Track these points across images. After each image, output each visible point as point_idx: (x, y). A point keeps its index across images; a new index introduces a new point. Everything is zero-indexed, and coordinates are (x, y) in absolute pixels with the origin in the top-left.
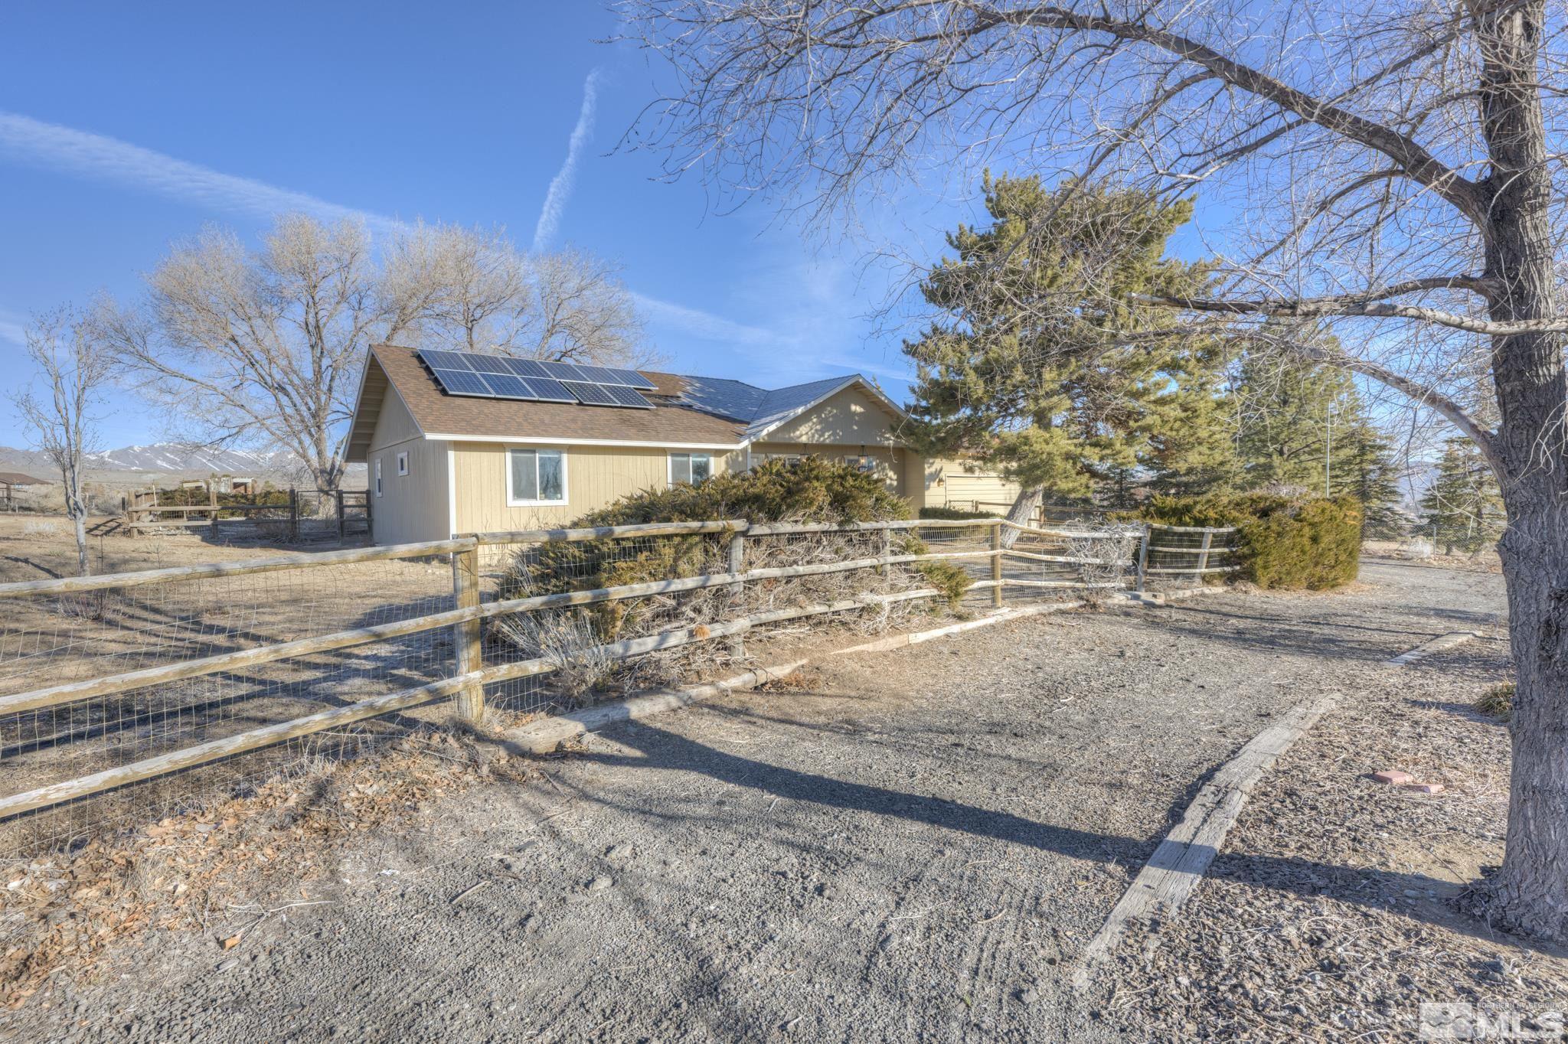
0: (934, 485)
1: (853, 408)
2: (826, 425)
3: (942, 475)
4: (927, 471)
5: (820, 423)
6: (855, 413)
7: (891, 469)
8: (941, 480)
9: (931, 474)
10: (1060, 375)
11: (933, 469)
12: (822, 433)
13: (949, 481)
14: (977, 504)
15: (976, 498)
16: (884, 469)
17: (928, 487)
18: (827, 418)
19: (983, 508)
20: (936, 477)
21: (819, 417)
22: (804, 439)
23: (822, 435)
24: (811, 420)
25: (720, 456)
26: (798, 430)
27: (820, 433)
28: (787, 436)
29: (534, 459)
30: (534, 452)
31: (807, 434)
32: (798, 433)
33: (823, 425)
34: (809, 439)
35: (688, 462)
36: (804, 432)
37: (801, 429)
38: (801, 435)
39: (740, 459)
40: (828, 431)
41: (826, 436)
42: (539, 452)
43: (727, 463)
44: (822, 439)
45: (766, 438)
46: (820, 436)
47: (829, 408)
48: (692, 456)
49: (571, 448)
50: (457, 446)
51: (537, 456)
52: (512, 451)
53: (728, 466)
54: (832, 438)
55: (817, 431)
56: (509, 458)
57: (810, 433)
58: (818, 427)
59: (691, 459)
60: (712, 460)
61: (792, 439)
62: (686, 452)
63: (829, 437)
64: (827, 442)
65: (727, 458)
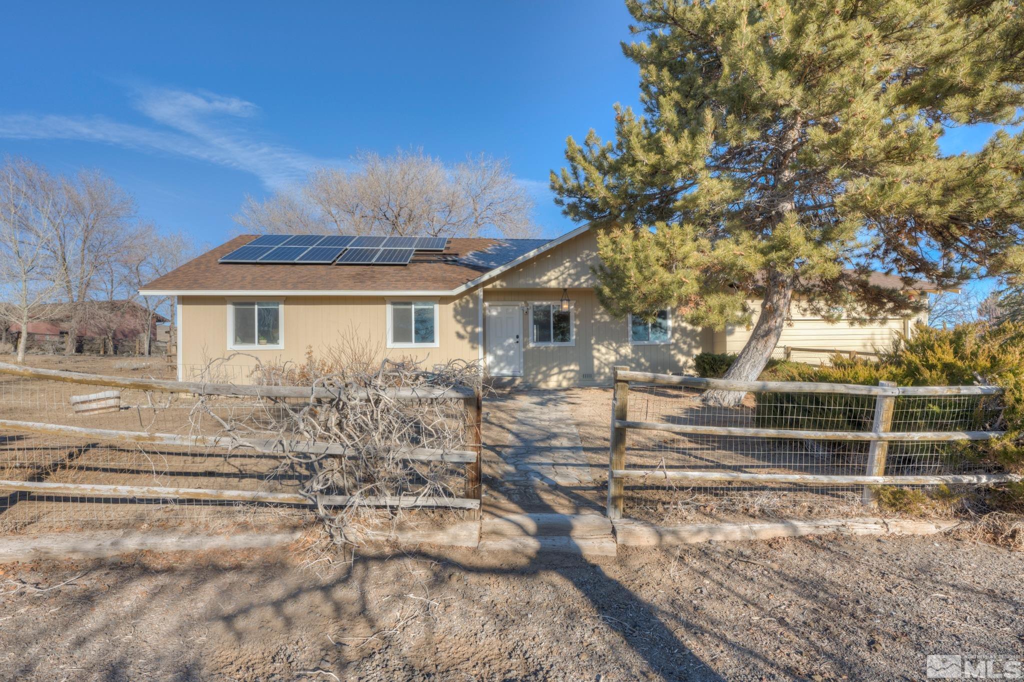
0: (740, 329)
8: (750, 324)
14: (788, 350)
24: (563, 264)
25: (447, 303)
26: (545, 275)
27: (574, 277)
28: (531, 282)
29: (254, 309)
30: (253, 304)
31: (557, 278)
32: (545, 278)
33: (579, 269)
34: (559, 284)
35: (411, 309)
36: (553, 277)
37: (549, 274)
38: (550, 280)
39: (471, 305)
40: (585, 275)
41: (582, 281)
42: (258, 304)
43: (455, 310)
44: (576, 283)
45: (504, 284)
46: (574, 280)
47: (587, 252)
48: (415, 304)
49: (288, 300)
50: (185, 300)
51: (256, 307)
52: (234, 304)
53: (456, 312)
54: (590, 282)
55: (569, 275)
56: (230, 309)
57: (560, 278)
58: (572, 271)
59: (413, 307)
60: (437, 307)
61: (538, 284)
62: (408, 301)
63: (587, 280)
64: (584, 285)
65: (455, 304)
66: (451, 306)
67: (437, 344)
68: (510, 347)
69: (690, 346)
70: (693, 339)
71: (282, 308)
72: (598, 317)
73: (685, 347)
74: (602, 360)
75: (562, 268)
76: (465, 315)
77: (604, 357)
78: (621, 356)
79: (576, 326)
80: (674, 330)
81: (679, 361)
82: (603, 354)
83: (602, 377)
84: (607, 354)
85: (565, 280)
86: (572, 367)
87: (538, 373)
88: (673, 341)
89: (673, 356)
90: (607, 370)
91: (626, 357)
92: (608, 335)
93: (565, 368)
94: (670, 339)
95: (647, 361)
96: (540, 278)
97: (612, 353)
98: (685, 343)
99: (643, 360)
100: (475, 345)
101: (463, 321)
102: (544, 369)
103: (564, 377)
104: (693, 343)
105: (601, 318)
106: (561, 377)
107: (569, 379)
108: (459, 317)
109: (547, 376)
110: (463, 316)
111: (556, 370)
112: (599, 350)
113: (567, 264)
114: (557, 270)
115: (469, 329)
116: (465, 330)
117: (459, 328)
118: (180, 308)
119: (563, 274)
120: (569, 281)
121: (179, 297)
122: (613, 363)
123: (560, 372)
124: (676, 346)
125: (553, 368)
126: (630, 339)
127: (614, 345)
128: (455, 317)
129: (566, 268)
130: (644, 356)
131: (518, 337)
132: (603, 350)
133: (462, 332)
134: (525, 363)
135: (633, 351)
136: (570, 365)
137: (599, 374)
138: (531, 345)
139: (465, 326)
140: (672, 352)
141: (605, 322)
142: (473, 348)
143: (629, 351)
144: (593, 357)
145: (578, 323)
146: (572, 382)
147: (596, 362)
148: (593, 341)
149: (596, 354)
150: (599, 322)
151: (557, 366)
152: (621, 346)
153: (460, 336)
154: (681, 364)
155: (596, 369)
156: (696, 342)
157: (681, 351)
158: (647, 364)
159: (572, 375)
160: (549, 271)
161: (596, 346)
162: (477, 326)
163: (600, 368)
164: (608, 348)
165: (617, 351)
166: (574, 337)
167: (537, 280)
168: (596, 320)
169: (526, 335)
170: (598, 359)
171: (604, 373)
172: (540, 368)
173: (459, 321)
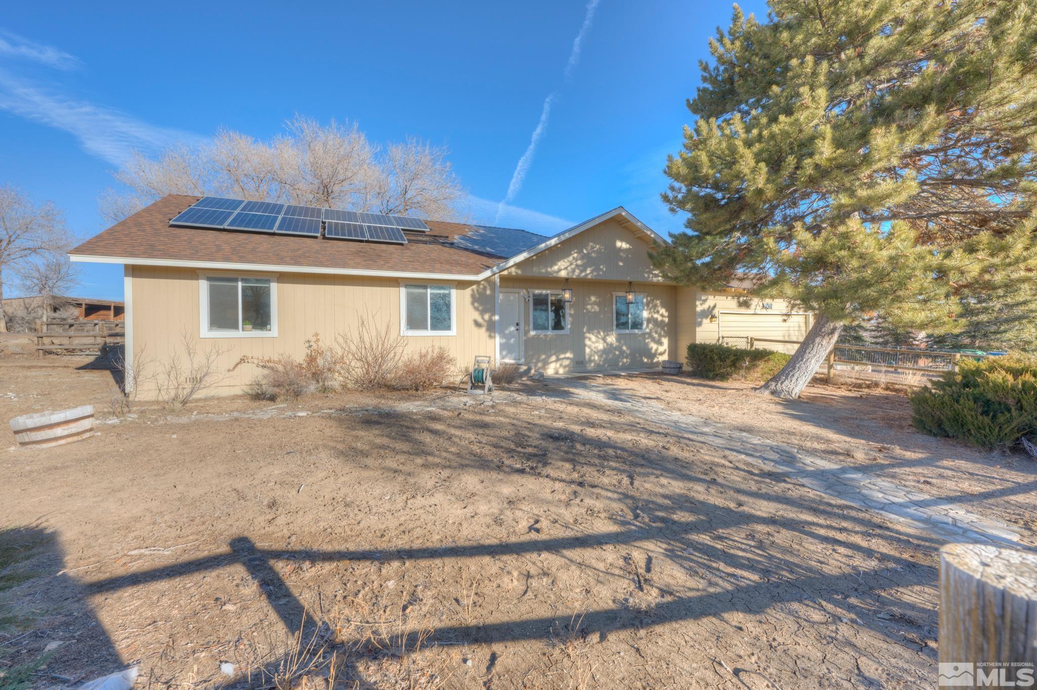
0: (706, 321)
1: (619, 244)
2: (588, 261)
3: (716, 312)
4: (699, 308)
5: (582, 258)
6: (620, 250)
7: (663, 306)
8: (713, 317)
9: (703, 311)
10: (903, 140)
11: (706, 306)
12: (583, 268)
13: (722, 318)
14: (752, 341)
15: (751, 334)
16: (655, 306)
17: (700, 324)
18: (588, 254)
19: (760, 346)
20: (710, 314)
21: (580, 252)
22: (563, 274)
23: (585, 270)
24: (571, 254)
25: (464, 289)
26: (556, 264)
27: (581, 268)
28: (544, 271)
29: (237, 287)
30: (236, 280)
31: (566, 268)
32: (556, 268)
33: (585, 261)
34: (568, 274)
35: (426, 294)
36: (563, 267)
37: (559, 264)
38: (560, 270)
39: (488, 292)
40: (590, 267)
41: (588, 272)
42: (243, 280)
43: (473, 296)
44: (583, 274)
45: (519, 272)
46: (581, 272)
47: (591, 244)
48: (431, 288)
49: (283, 277)
50: (135, 271)
51: (240, 285)
52: (209, 279)
53: (474, 299)
54: (595, 273)
55: (577, 265)
56: (203, 286)
57: (569, 268)
58: (579, 262)
59: (429, 291)
60: (454, 293)
61: (550, 273)
62: (423, 284)
63: (592, 272)
64: (589, 277)
65: (473, 290)
66: (468, 292)
67: (453, 332)
68: (511, 335)
69: (660, 336)
70: (663, 329)
71: (274, 287)
72: (589, 307)
73: (656, 336)
74: (593, 348)
75: (571, 258)
76: (484, 302)
77: (593, 345)
78: (607, 344)
79: (571, 315)
80: (649, 321)
81: (652, 348)
82: (593, 343)
83: (593, 364)
84: (596, 342)
85: (574, 271)
86: (569, 355)
87: (538, 361)
88: (648, 330)
89: (647, 344)
90: (596, 358)
91: (611, 345)
92: (597, 324)
93: (562, 356)
94: (646, 329)
95: (628, 348)
96: (551, 267)
97: (601, 341)
98: (656, 332)
99: (624, 348)
100: (493, 334)
101: (481, 308)
102: (543, 357)
103: (561, 365)
104: (662, 333)
105: (592, 308)
106: (558, 365)
107: (565, 367)
108: (476, 305)
109: (546, 363)
110: (481, 304)
111: (554, 358)
112: (590, 339)
113: (575, 255)
114: (566, 260)
115: (487, 317)
116: (483, 318)
117: (477, 316)
118: (129, 282)
119: (571, 264)
120: (577, 272)
121: (127, 267)
122: (601, 351)
123: (558, 360)
124: (650, 334)
125: (551, 356)
126: (614, 328)
127: (602, 333)
128: (473, 304)
129: (574, 258)
130: (625, 344)
131: (517, 324)
132: (593, 338)
133: (480, 320)
134: (526, 351)
135: (618, 340)
136: (565, 353)
137: (590, 361)
138: (532, 333)
139: (482, 313)
140: (647, 341)
141: (595, 312)
142: (490, 336)
143: (614, 339)
144: (585, 345)
145: (572, 312)
146: (567, 369)
147: (588, 350)
148: (585, 330)
149: (587, 342)
150: (590, 312)
151: (554, 354)
152: (608, 335)
153: (477, 324)
154: (653, 351)
155: (587, 357)
156: (665, 332)
157: (653, 340)
158: (628, 352)
159: (567, 362)
160: (559, 260)
161: (588, 335)
162: (493, 314)
163: (590, 356)
164: (597, 337)
165: (604, 340)
166: (569, 326)
167: (549, 269)
168: (587, 309)
169: (527, 323)
170: (589, 347)
171: (594, 360)
172: (539, 357)
173: (476, 309)
